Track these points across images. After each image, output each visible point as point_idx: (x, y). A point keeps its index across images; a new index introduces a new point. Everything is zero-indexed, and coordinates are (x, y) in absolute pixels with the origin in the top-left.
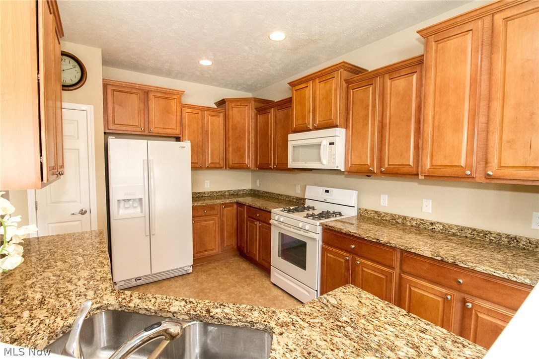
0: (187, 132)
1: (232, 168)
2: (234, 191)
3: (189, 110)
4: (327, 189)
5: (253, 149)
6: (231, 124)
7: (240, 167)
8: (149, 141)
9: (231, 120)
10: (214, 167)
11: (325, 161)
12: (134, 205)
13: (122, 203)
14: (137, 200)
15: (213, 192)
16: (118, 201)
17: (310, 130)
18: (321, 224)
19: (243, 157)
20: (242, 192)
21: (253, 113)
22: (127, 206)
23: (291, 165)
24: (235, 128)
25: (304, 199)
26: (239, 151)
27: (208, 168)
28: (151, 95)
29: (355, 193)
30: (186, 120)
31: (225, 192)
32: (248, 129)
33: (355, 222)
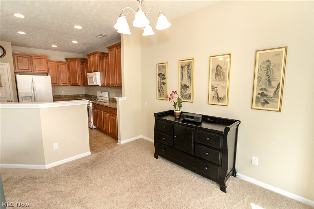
0: (50, 71)
1: (72, 85)
2: (77, 95)
3: (51, 63)
4: (101, 92)
5: (80, 78)
6: (70, 68)
7: (76, 85)
8: (33, 76)
9: (70, 66)
10: (64, 85)
11: (95, 83)
12: (29, 99)
13: (24, 98)
14: (30, 97)
15: (66, 95)
16: (22, 97)
17: (92, 72)
18: (92, 102)
19: (76, 81)
20: (80, 95)
21: (80, 64)
22: (26, 99)
23: (89, 84)
24: (72, 70)
25: (97, 96)
26: (75, 79)
27: (62, 85)
28: (33, 58)
29: (107, 93)
30: (50, 67)
31: (72, 95)
32: (78, 70)
33: (108, 102)
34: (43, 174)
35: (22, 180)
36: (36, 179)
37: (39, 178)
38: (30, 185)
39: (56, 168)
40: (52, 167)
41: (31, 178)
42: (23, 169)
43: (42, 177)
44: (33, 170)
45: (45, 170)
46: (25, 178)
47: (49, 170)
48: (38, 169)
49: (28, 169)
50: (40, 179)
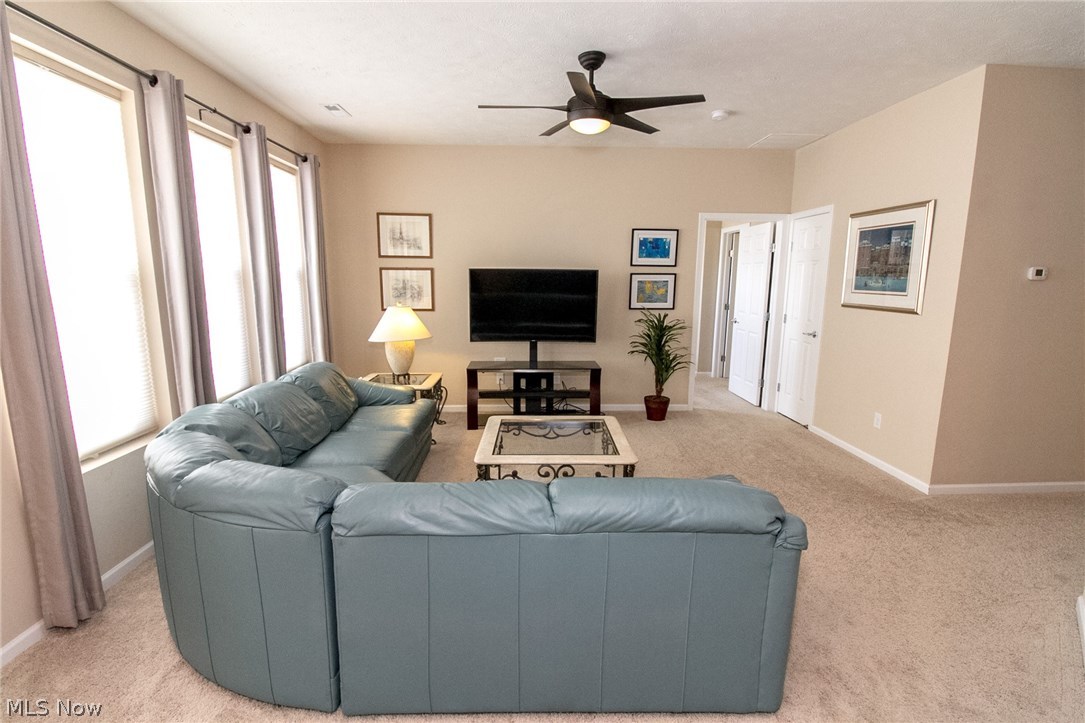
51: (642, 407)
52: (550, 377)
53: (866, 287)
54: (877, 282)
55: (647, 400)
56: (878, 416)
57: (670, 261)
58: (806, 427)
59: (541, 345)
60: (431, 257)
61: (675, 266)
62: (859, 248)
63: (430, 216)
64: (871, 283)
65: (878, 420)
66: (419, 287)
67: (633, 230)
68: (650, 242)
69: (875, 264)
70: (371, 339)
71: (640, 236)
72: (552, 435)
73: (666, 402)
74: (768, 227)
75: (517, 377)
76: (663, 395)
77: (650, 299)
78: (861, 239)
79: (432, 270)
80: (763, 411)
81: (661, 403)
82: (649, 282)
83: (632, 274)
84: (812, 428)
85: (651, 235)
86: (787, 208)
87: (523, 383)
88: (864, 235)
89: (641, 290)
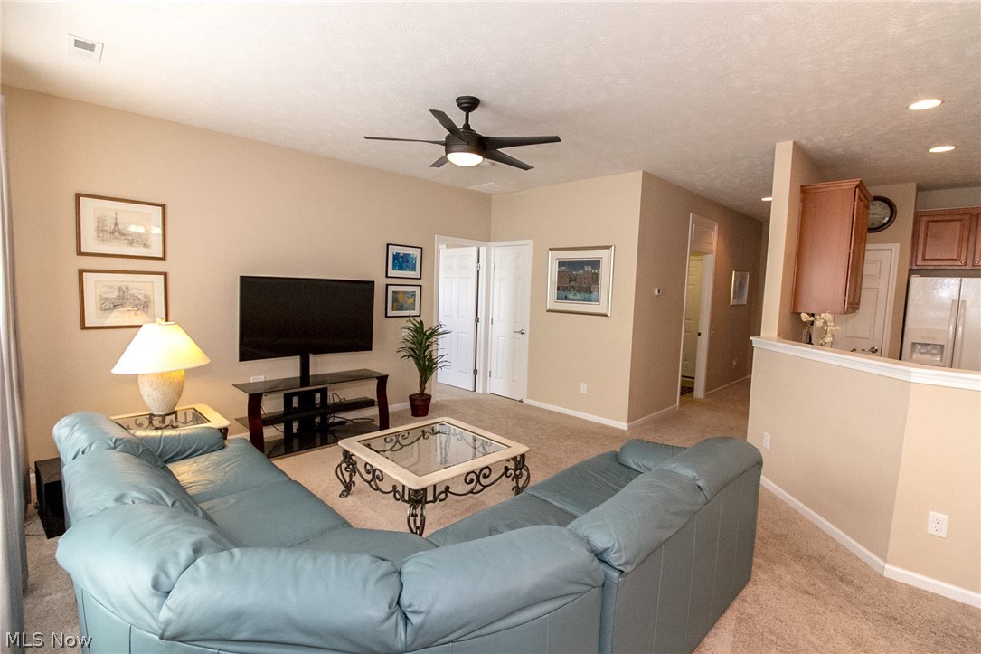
34: (867, 583)
35: (810, 558)
36: (841, 580)
37: (850, 583)
38: (818, 583)
39: (915, 593)
40: (906, 585)
41: (832, 569)
42: (828, 535)
43: (860, 588)
44: (850, 555)
45: (881, 577)
46: (821, 559)
47: (890, 585)
48: (862, 561)
49: (839, 545)
50: (849, 589)
51: (407, 405)
52: (324, 392)
53: (566, 298)
54: (575, 295)
55: (412, 399)
56: (584, 385)
57: (416, 274)
58: (521, 401)
59: (313, 358)
60: (164, 258)
61: (420, 278)
62: (559, 272)
63: (163, 207)
64: (570, 296)
65: (584, 387)
66: (146, 297)
67: (388, 245)
68: (402, 257)
69: (573, 283)
70: (116, 370)
71: (393, 250)
72: (398, 446)
73: (429, 398)
74: (474, 250)
75: (288, 399)
76: (425, 393)
77: (401, 309)
78: (559, 266)
79: (165, 275)
80: (479, 394)
81: (423, 400)
82: (402, 292)
83: (387, 285)
84: (527, 401)
85: (402, 251)
86: (486, 237)
87: (296, 402)
88: (561, 263)
89: (395, 300)
